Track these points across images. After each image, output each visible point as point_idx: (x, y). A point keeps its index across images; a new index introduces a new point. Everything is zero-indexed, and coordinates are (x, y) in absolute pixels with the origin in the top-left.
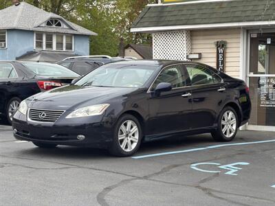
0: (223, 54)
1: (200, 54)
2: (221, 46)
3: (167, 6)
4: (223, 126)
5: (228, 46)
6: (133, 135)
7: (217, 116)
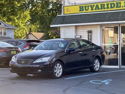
0: (91, 35)
1: (81, 36)
2: (90, 32)
3: (66, 16)
4: (95, 66)
5: (93, 32)
6: (60, 69)
7: (92, 62)
